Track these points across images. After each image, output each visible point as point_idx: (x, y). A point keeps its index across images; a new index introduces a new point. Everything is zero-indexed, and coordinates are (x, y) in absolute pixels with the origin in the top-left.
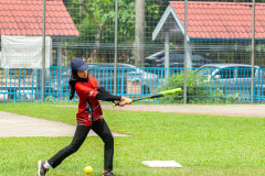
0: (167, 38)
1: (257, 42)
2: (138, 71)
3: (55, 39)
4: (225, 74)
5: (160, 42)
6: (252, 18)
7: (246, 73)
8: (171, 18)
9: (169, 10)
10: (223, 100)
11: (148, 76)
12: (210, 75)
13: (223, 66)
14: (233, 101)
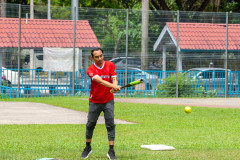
0: (164, 50)
1: (229, 52)
2: (143, 73)
3: (84, 50)
4: (206, 75)
5: (159, 52)
6: (225, 35)
7: (221, 74)
8: (167, 34)
9: (166, 29)
10: (204, 95)
11: (150, 77)
12: (195, 76)
13: (204, 70)
14: (212, 95)
